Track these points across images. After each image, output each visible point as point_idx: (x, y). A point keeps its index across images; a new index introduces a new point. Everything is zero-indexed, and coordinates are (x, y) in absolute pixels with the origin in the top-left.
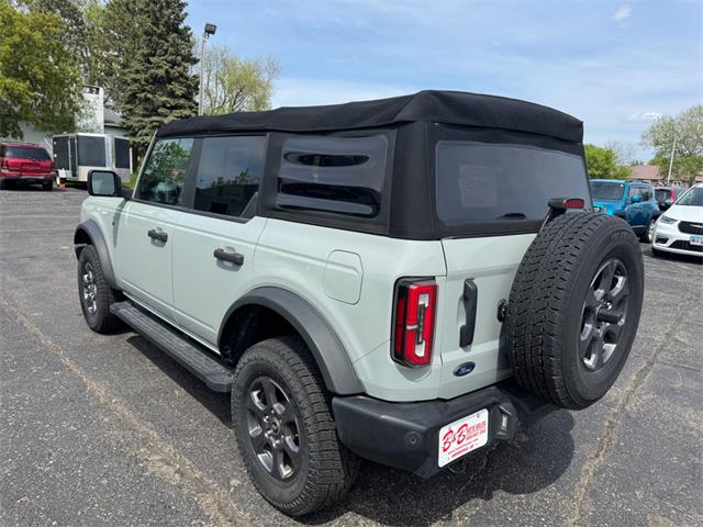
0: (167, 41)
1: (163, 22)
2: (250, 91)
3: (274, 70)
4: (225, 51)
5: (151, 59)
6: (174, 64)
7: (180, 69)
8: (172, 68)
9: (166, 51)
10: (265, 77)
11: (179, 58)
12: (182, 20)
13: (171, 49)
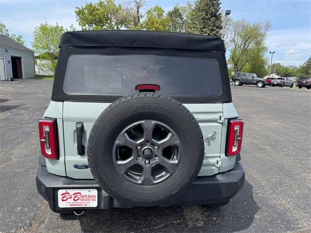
0: (210, 21)
1: (209, 13)
2: (254, 38)
3: (268, 26)
4: (244, 21)
5: (203, 30)
6: (212, 30)
7: (215, 32)
8: (211, 32)
9: (209, 25)
10: (263, 31)
11: (215, 28)
12: (218, 11)
13: (212, 24)
